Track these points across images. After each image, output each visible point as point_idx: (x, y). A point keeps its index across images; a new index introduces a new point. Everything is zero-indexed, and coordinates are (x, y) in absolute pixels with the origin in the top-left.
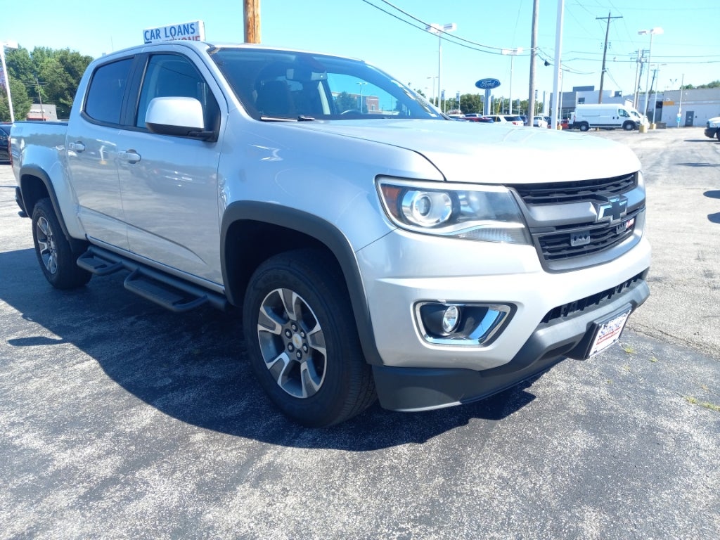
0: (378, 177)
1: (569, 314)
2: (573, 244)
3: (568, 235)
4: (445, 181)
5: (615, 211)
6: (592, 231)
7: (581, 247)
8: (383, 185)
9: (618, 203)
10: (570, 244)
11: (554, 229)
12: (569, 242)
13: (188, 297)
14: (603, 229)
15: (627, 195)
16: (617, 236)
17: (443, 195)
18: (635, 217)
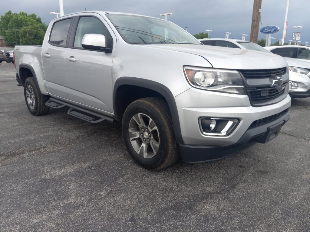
0: (184, 66)
1: (260, 124)
2: (262, 95)
3: (260, 91)
4: (213, 68)
5: (278, 82)
6: (269, 90)
7: (265, 97)
8: (186, 70)
9: (280, 79)
10: (261, 95)
11: (255, 88)
12: (260, 94)
13: (97, 118)
14: (274, 90)
15: (283, 76)
16: (278, 93)
17: (211, 73)
18: (285, 86)
